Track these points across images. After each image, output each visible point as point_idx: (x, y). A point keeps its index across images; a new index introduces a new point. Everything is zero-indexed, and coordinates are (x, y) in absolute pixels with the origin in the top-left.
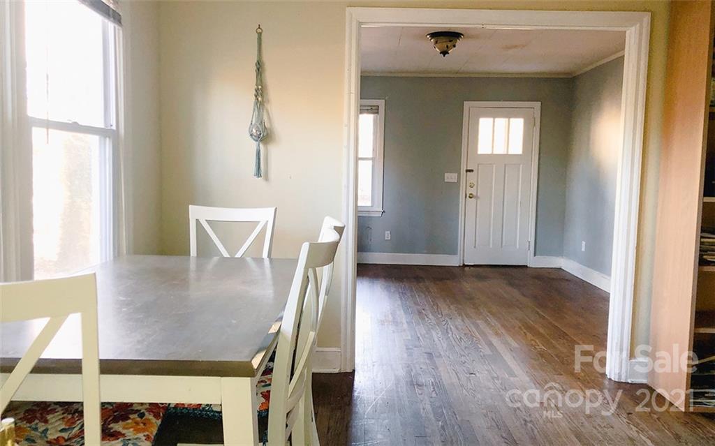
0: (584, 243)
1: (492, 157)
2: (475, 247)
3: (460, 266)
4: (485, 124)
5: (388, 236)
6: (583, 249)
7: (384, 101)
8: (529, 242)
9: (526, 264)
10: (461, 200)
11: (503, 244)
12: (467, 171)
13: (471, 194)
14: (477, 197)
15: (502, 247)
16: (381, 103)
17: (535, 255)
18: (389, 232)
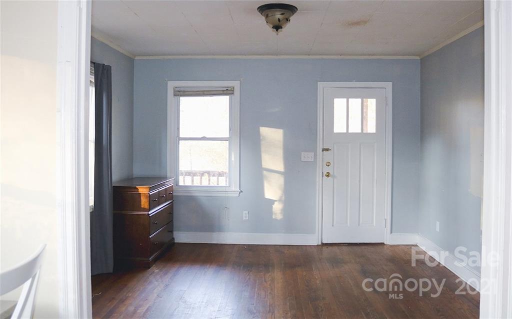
0: (438, 223)
1: (348, 136)
2: (333, 226)
3: (318, 245)
4: (339, 104)
5: (245, 215)
6: (438, 230)
7: (239, 82)
8: (386, 220)
9: (383, 242)
10: (317, 180)
11: (361, 222)
12: (323, 150)
13: (328, 173)
14: (334, 177)
15: (359, 225)
16: (236, 84)
17: (391, 233)
18: (247, 212)
